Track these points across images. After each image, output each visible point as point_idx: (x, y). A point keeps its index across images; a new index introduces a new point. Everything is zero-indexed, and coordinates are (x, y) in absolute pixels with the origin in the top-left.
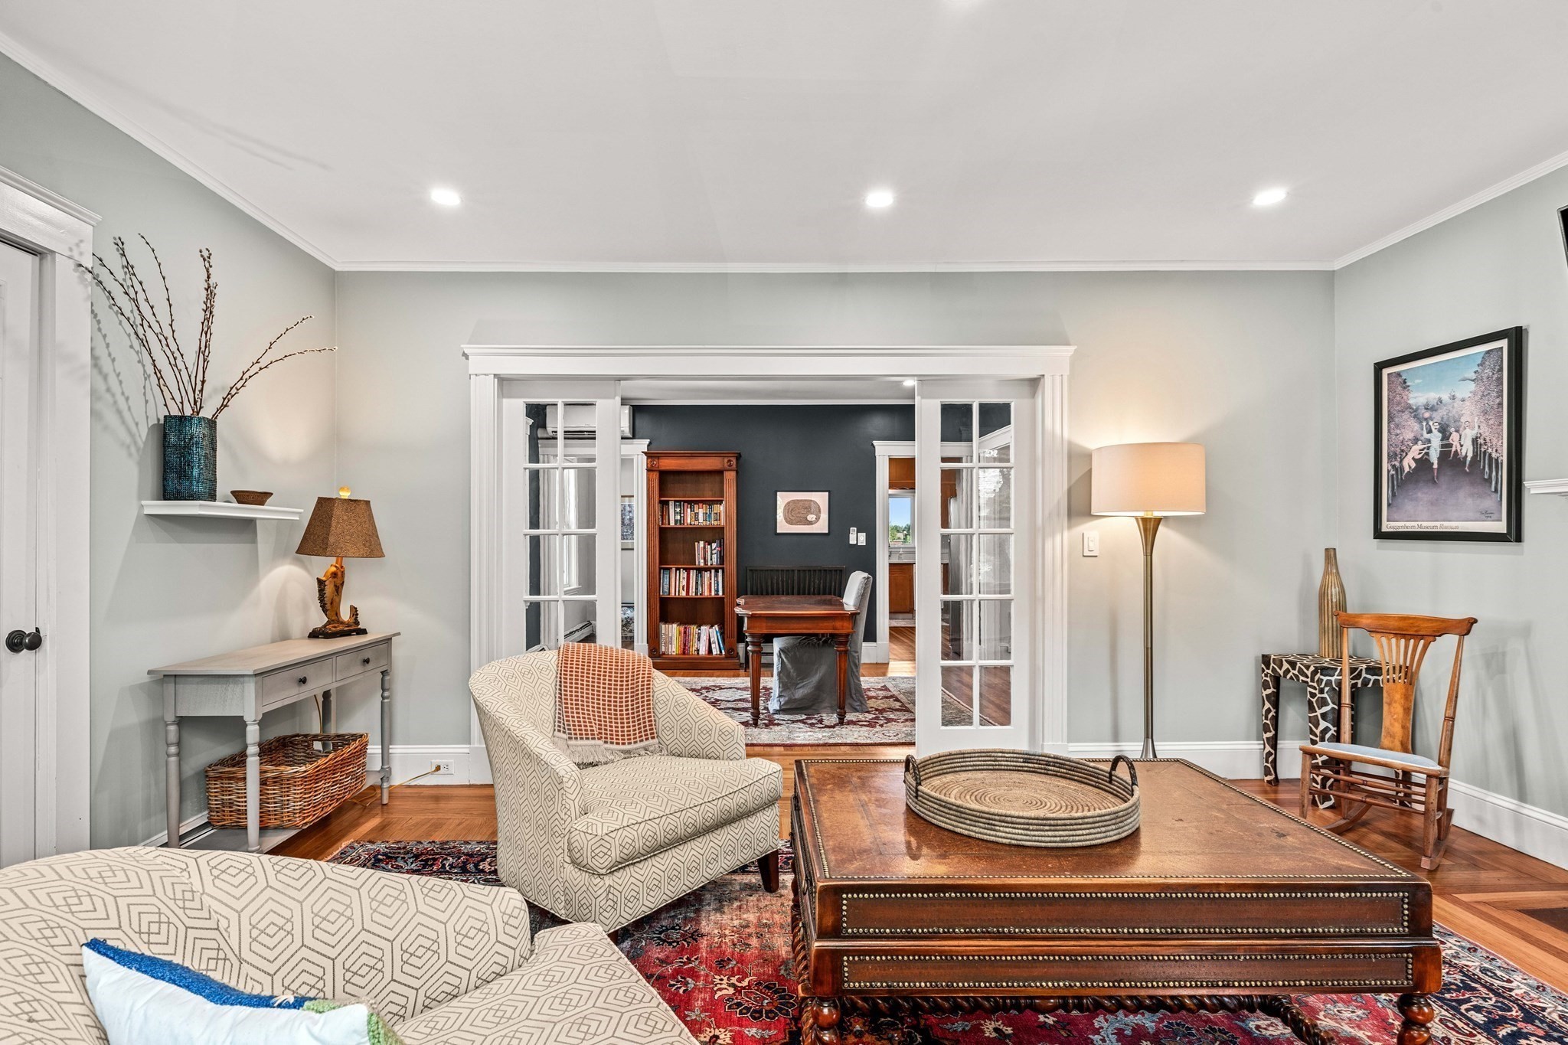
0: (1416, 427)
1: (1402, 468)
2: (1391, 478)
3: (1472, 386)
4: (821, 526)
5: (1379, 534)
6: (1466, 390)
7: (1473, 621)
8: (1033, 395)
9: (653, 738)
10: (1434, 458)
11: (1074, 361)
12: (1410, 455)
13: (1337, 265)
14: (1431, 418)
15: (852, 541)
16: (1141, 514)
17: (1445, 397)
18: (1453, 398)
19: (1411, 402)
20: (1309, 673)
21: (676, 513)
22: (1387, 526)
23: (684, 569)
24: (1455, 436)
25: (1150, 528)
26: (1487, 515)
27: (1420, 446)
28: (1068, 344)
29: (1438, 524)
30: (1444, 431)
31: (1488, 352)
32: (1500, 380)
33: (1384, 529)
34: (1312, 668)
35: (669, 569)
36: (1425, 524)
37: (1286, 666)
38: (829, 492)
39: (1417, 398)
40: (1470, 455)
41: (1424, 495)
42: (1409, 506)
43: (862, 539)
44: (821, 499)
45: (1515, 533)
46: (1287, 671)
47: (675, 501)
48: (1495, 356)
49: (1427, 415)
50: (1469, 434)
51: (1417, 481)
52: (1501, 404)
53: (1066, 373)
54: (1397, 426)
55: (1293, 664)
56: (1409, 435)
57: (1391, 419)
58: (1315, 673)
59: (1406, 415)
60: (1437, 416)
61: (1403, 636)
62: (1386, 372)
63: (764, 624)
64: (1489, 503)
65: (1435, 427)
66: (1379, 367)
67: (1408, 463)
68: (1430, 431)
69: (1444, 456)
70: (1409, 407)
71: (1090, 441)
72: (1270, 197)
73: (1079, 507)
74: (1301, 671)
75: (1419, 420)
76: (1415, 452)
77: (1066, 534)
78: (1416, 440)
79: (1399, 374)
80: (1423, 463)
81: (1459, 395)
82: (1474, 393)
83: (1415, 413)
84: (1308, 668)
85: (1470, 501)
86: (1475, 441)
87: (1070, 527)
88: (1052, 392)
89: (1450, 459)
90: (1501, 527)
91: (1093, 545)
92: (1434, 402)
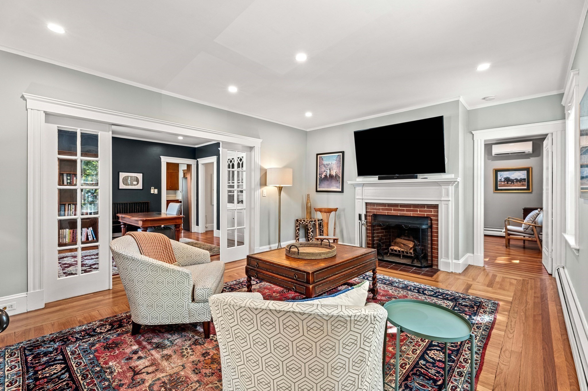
0: (325, 168)
1: (322, 177)
2: (319, 179)
3: (335, 161)
4: (140, 186)
5: (317, 191)
6: (334, 162)
7: (337, 208)
8: (251, 151)
9: (176, 262)
10: (328, 175)
11: (262, 143)
12: (323, 174)
13: (308, 130)
14: (327, 167)
15: (152, 192)
16: (278, 186)
17: (330, 163)
18: (332, 163)
19: (324, 163)
20: (308, 222)
21: (67, 179)
22: (318, 189)
23: (73, 204)
24: (332, 171)
25: (280, 189)
26: (337, 187)
27: (325, 173)
28: (260, 138)
29: (329, 189)
30: (330, 170)
31: (338, 155)
32: (340, 161)
33: (318, 190)
34: (309, 221)
35: (65, 205)
36: (326, 189)
37: (302, 221)
38: (143, 173)
39: (325, 162)
40: (335, 175)
41: (326, 183)
42: (323, 185)
43: (156, 191)
44: (140, 176)
45: (342, 191)
46: (303, 222)
47: (67, 174)
48: (340, 156)
49: (327, 166)
50: (335, 171)
51: (325, 180)
52: (340, 166)
53: (260, 147)
54: (321, 168)
55: (304, 221)
56: (323, 170)
57: (319, 166)
58: (309, 222)
59: (323, 166)
60: (329, 167)
61: (326, 212)
62: (319, 156)
63: (149, 223)
64: (338, 185)
65: (328, 169)
66: (317, 155)
67: (323, 176)
68: (327, 170)
69: (330, 175)
70: (323, 164)
71: (266, 166)
72: (309, 114)
73: (264, 183)
74: (306, 222)
75: (325, 167)
76: (324, 174)
77: (259, 190)
78: (324, 171)
79: (321, 157)
80: (326, 176)
81: (333, 163)
82: (336, 163)
83: (324, 165)
84: (308, 221)
85: (335, 184)
86: (336, 172)
87: (260, 188)
88: (257, 150)
89: (331, 176)
90: (340, 190)
91: (265, 194)
92: (328, 164)
